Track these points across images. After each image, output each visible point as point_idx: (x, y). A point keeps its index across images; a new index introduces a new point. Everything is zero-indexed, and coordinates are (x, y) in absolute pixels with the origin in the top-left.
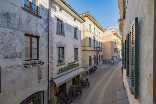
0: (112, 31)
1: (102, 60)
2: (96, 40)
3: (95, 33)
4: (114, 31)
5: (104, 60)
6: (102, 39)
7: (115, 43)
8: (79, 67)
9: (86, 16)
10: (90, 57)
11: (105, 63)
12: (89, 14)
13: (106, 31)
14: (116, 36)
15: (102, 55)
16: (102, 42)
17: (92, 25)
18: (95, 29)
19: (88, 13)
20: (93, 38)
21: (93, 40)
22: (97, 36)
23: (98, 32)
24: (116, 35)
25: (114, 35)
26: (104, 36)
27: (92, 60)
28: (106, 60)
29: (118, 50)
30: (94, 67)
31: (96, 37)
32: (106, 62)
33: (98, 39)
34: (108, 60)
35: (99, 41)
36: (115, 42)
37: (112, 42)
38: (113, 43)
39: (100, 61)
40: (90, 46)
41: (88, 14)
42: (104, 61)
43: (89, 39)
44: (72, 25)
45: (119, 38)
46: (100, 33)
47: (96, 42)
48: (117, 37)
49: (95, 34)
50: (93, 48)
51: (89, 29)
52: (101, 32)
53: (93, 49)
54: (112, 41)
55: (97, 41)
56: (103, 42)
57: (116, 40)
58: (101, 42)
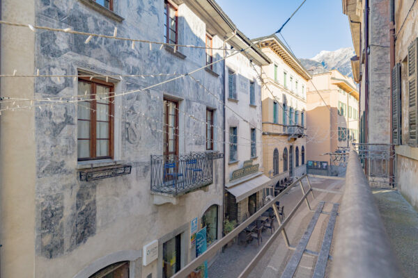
0: (333, 78)
1: (303, 163)
2: (289, 104)
3: (287, 85)
4: (336, 77)
5: (307, 165)
6: (303, 100)
7: (340, 113)
8: (259, 173)
9: (266, 44)
10: (276, 151)
11: (310, 170)
12: (275, 40)
13: (314, 78)
14: (342, 91)
15: (303, 147)
16: (304, 110)
17: (279, 66)
18: (285, 73)
19: (273, 38)
20: (281, 101)
21: (282, 106)
22: (292, 93)
23: (294, 80)
24: (345, 90)
25: (338, 89)
26: (309, 92)
27: (279, 160)
28: (315, 164)
29: (350, 134)
30: (286, 179)
31: (289, 97)
32: (313, 168)
33: (293, 101)
34: (321, 163)
35: (294, 108)
36: (342, 109)
37: (332, 110)
38: (336, 114)
39: (297, 165)
40: (275, 123)
41: (272, 41)
42: (308, 167)
43: (273, 104)
44: (247, 77)
45: (352, 97)
46: (299, 84)
47: (289, 109)
48: (346, 93)
49: (285, 89)
50: (282, 127)
51: (273, 78)
52: (301, 81)
53: (280, 130)
54: (332, 106)
55: (291, 109)
56: (306, 110)
57: (342, 104)
58: (300, 109)
